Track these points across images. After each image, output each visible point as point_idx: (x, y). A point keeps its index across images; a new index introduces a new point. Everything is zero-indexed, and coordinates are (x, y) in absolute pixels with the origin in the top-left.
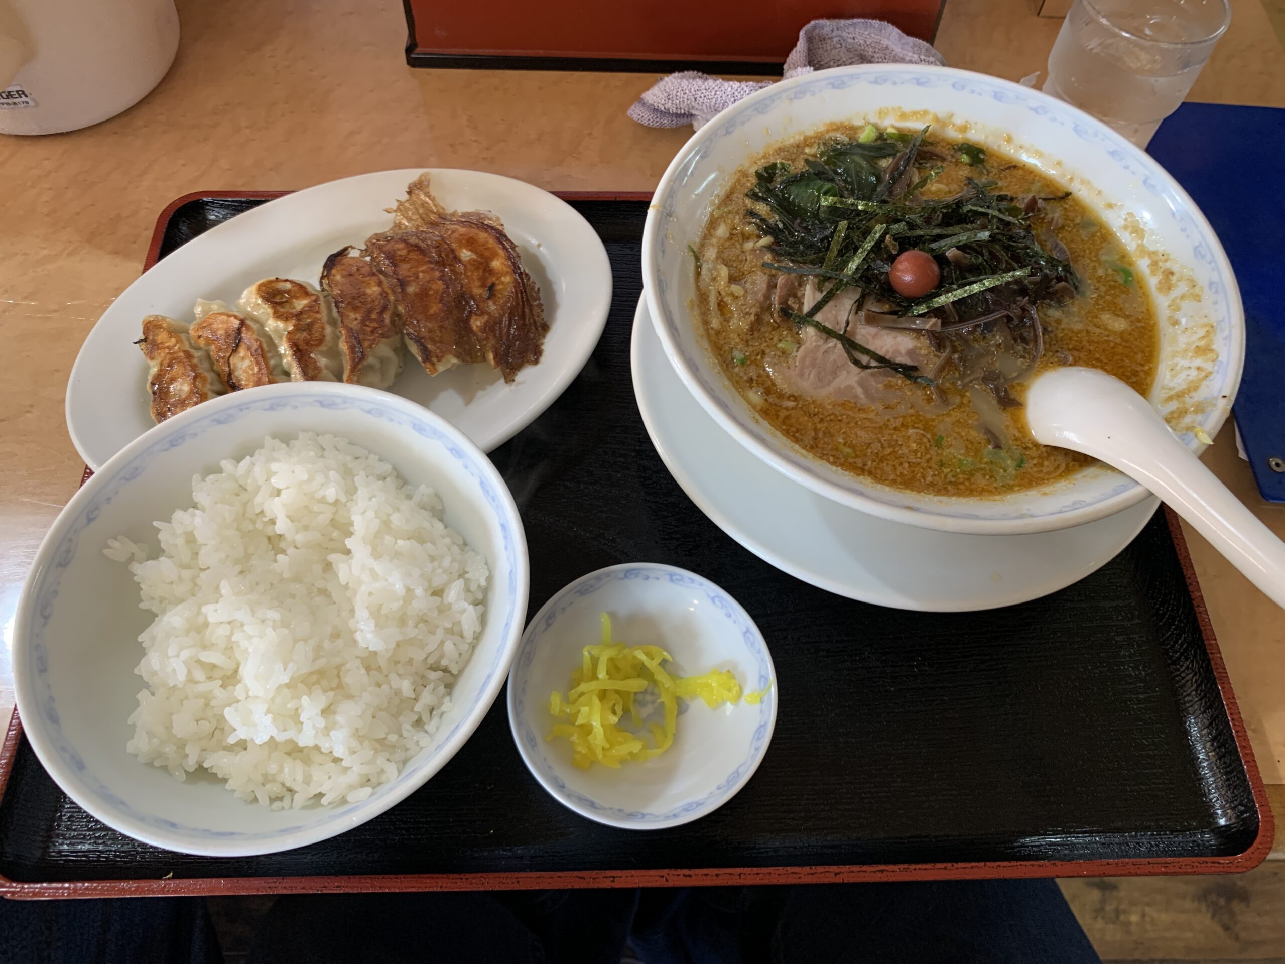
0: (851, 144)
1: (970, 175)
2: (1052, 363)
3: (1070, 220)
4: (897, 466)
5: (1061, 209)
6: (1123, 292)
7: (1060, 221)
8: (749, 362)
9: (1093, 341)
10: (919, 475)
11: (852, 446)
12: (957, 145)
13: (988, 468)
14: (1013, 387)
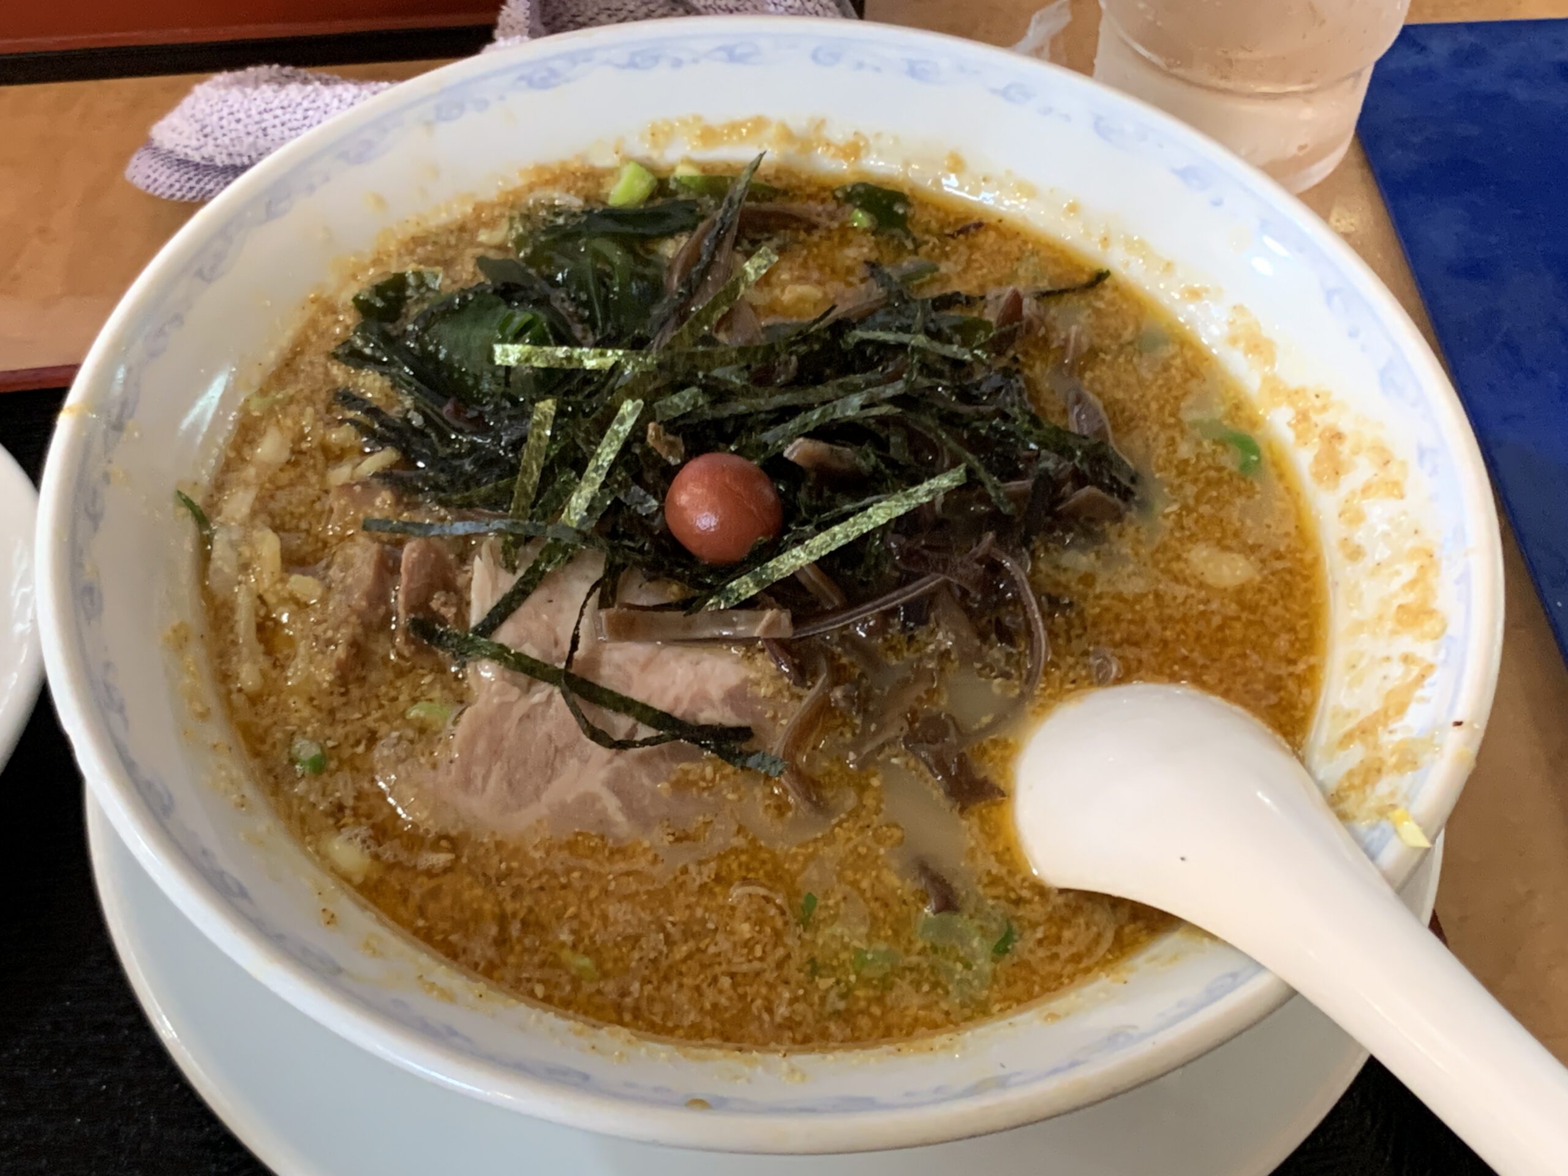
0: (590, 212)
1: (874, 256)
2: (1073, 682)
3: (1111, 336)
4: (704, 986)
5: (1089, 311)
6: (1239, 492)
7: (1084, 340)
8: (333, 764)
9: (1171, 618)
10: (759, 1002)
11: (594, 951)
12: (843, 188)
13: (925, 965)
14: (984, 751)
